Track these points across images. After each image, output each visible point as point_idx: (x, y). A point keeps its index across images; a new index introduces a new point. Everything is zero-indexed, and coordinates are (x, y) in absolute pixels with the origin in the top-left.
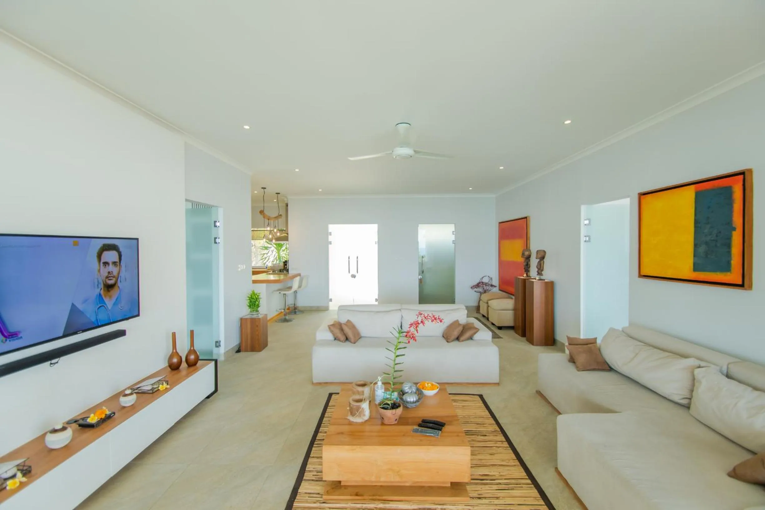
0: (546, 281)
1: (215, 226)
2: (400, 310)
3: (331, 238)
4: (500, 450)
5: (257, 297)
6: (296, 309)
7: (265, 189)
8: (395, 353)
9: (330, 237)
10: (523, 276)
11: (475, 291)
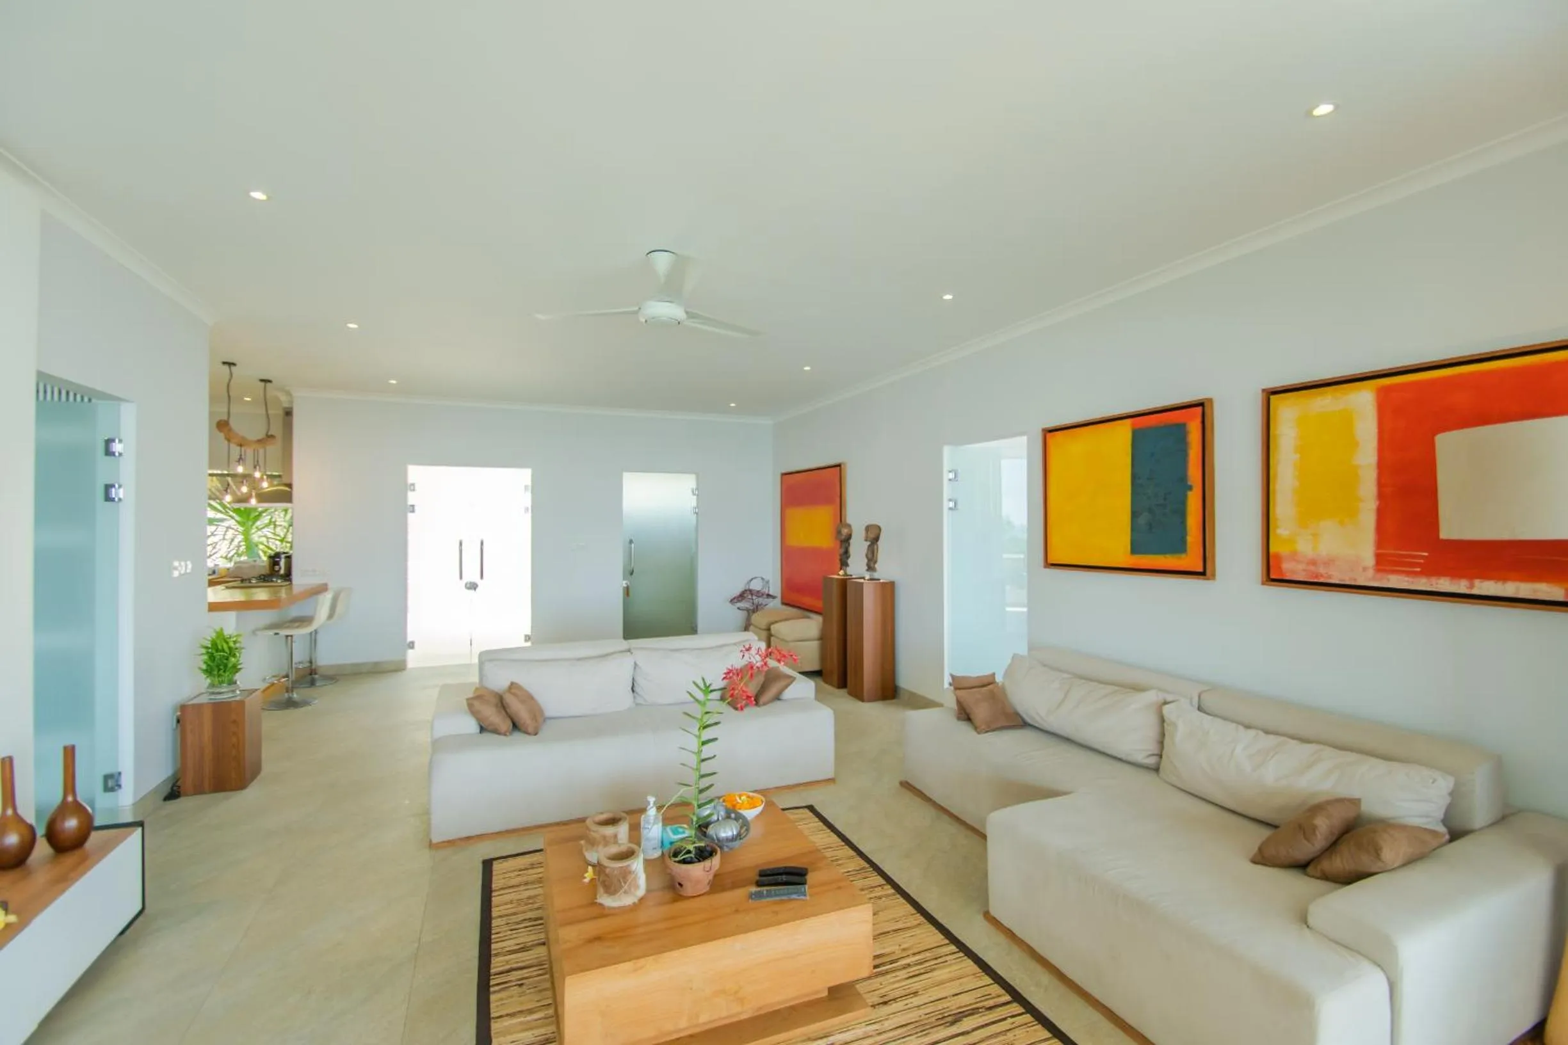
0: (881, 581)
1: (109, 452)
2: (629, 651)
3: (412, 498)
4: (884, 901)
5: (232, 644)
6: (316, 674)
7: (233, 368)
8: (699, 737)
9: (410, 494)
10: (839, 575)
11: (739, 608)
